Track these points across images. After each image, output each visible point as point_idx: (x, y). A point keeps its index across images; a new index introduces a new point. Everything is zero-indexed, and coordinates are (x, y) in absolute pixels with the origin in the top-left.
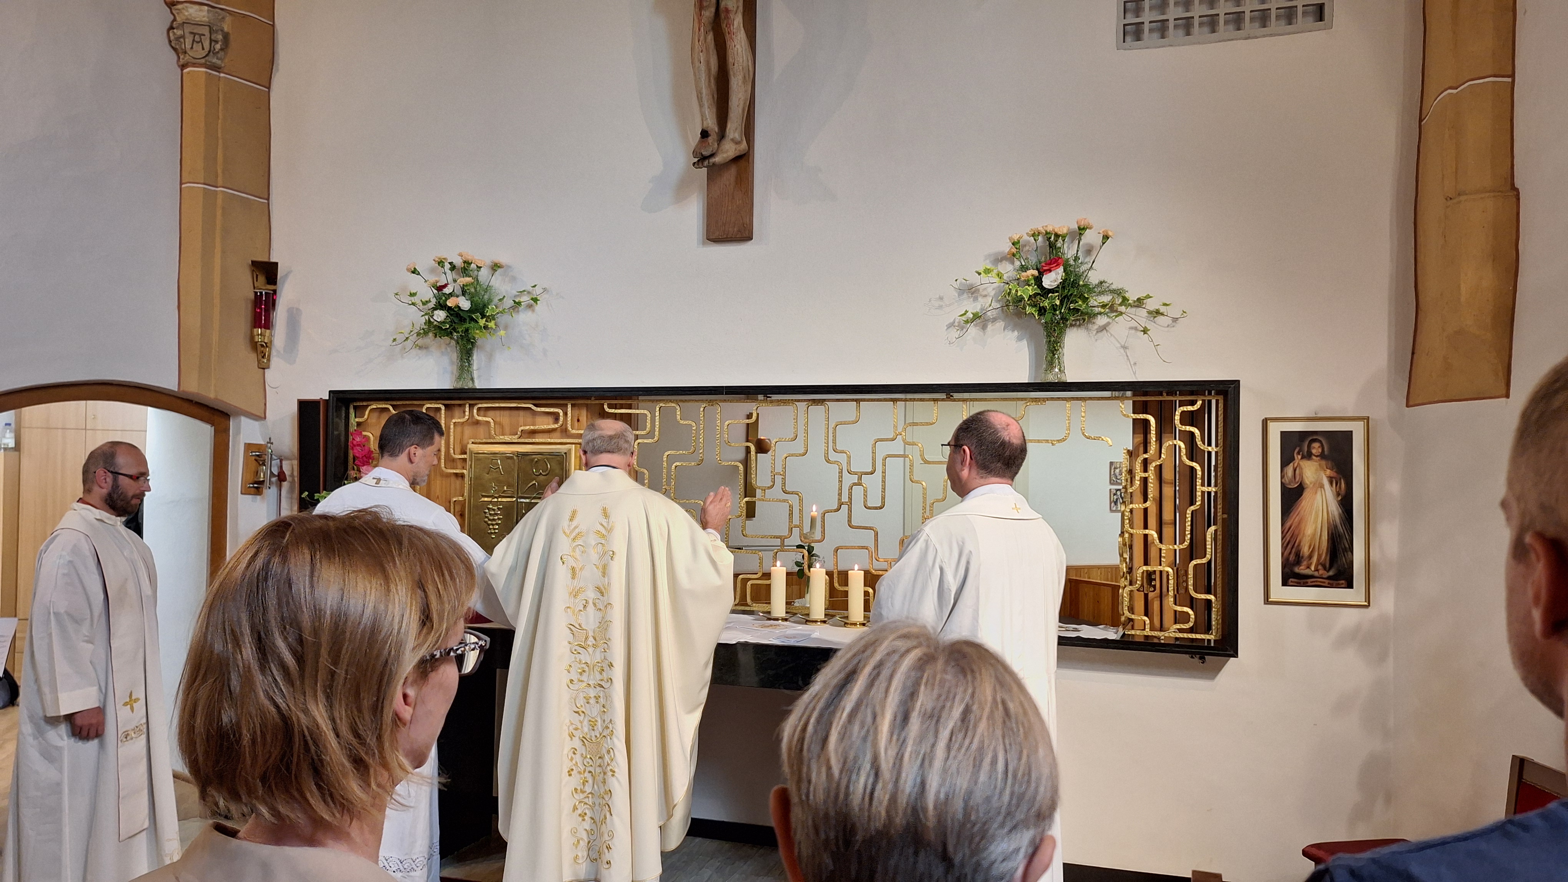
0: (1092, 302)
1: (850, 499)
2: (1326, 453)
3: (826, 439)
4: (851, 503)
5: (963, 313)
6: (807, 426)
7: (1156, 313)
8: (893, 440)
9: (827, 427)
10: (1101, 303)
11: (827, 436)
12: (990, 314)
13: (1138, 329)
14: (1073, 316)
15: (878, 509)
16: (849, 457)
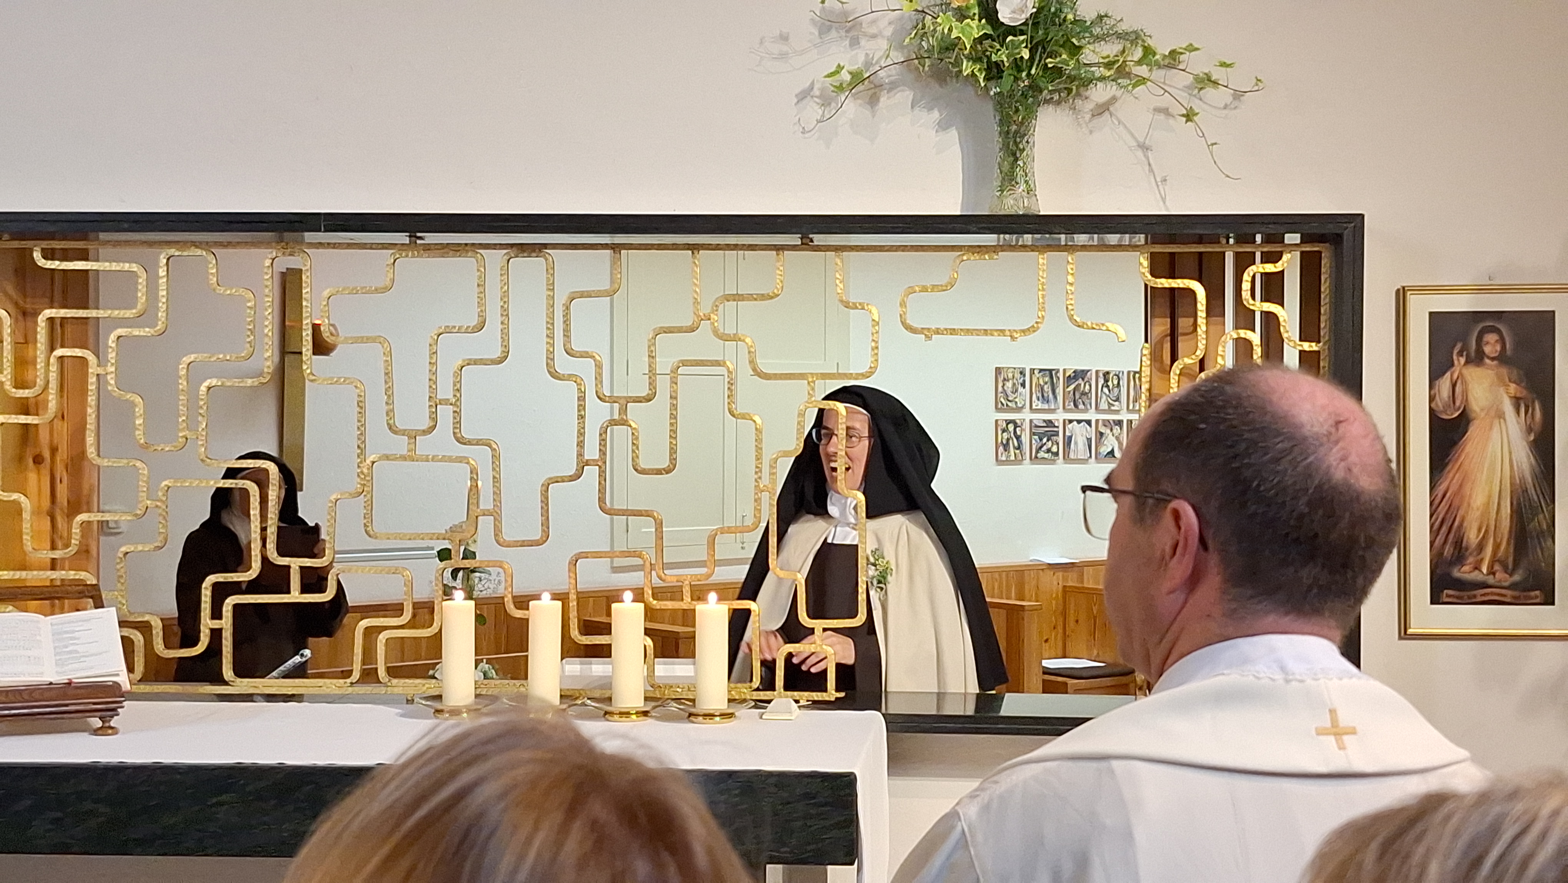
0: (1083, 55)
1: (603, 453)
2: (1509, 353)
3: (548, 328)
4: (605, 463)
5: (831, 73)
6: (505, 302)
7: (1206, 81)
8: (692, 329)
9: (552, 303)
10: (1103, 58)
11: (551, 322)
12: (884, 74)
13: (1175, 113)
14: (1051, 82)
15: (662, 474)
16: (599, 366)
